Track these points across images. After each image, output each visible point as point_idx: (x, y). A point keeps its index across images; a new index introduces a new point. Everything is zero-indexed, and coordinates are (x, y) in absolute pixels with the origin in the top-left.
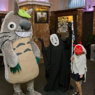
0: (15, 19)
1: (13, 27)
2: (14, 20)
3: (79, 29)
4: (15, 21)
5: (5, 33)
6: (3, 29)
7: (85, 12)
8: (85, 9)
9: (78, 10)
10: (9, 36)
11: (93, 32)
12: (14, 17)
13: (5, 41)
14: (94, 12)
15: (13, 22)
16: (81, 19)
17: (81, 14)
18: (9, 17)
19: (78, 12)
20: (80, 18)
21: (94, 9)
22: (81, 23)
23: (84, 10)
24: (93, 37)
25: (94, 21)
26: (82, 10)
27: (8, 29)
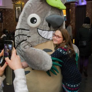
0: (40, 10)
1: (35, 22)
2: (38, 11)
3: (72, 22)
4: (40, 12)
5: (23, 31)
6: (20, 23)
7: (78, 6)
8: (77, 3)
10: (28, 35)
12: (38, 6)
13: (21, 42)
14: (87, 6)
15: (36, 13)
17: (74, 8)
18: (30, 6)
19: (71, 6)
20: (73, 12)
21: (87, 3)
22: (74, 17)
26: (75, 4)
27: (27, 24)
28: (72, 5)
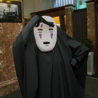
3: (69, 32)
7: (75, 10)
8: (74, 6)
9: (66, 8)
11: (88, 36)
14: (87, 10)
16: (71, 19)
17: (70, 13)
19: (66, 11)
20: (69, 18)
21: (87, 5)
22: (71, 25)
23: (74, 8)
24: (89, 43)
25: (88, 21)
26: (71, 8)
28: (68, 9)
